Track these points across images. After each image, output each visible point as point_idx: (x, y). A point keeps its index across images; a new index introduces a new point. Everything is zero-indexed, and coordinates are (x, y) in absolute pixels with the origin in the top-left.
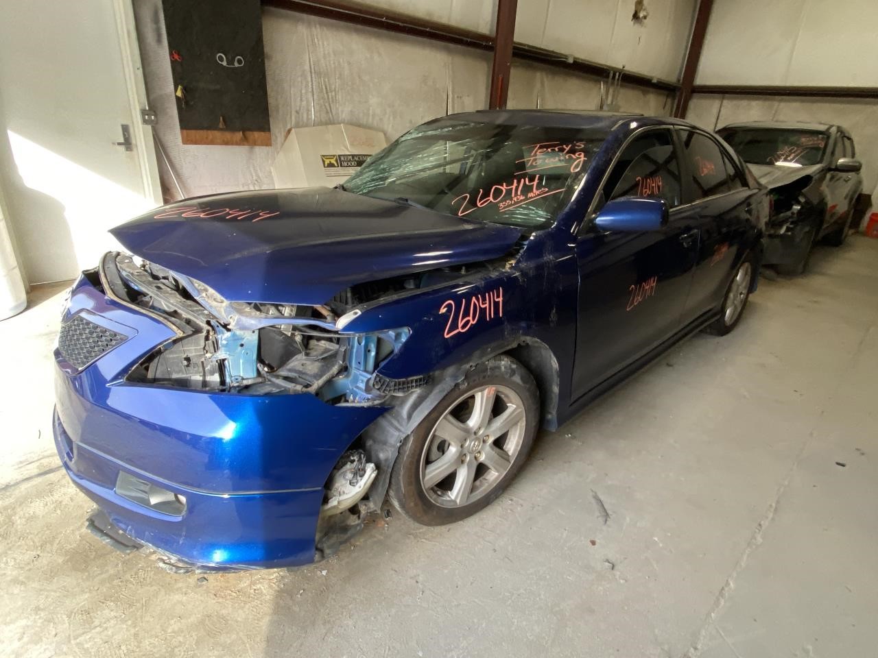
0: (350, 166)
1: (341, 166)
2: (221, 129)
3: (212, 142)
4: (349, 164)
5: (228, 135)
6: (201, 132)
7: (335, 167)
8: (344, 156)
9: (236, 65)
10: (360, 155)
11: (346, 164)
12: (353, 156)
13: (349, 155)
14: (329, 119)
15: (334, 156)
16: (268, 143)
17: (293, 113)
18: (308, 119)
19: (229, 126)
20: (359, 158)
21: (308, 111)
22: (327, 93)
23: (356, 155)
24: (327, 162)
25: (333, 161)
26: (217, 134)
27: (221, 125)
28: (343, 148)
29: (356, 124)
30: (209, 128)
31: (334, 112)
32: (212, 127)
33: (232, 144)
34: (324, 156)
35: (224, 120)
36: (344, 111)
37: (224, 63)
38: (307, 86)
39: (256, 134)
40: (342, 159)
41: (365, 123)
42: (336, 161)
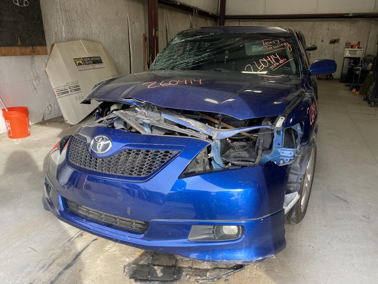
0: (89, 64)
1: (85, 64)
2: (20, 46)
3: (14, 54)
4: (89, 63)
5: (23, 49)
6: (7, 48)
7: (82, 65)
8: (85, 58)
9: (25, 5)
10: (93, 57)
11: (87, 63)
12: (90, 58)
13: (89, 58)
14: (73, 37)
15: (80, 58)
16: (45, 53)
17: (54, 34)
18: (62, 37)
19: (24, 44)
20: (93, 59)
21: (61, 33)
22: (70, 22)
23: (92, 57)
24: (77, 62)
25: (81, 62)
26: (17, 49)
27: (19, 43)
28: (84, 53)
29: (86, 39)
30: (11, 45)
31: (75, 33)
32: (13, 44)
33: (26, 55)
34: (75, 59)
35: (21, 40)
36: (80, 32)
37: (18, 4)
38: (59, 18)
39: (39, 48)
40: (85, 60)
41: (91, 39)
42: (82, 61)
